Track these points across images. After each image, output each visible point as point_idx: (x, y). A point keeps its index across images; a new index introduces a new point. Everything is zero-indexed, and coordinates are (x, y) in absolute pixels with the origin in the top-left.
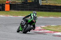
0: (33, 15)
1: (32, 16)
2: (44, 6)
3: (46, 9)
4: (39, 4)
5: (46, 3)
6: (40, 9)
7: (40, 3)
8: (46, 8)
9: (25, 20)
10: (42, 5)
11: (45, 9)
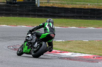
0: (49, 25)
1: (47, 26)
2: (43, 9)
3: (47, 14)
4: (35, 5)
5: (48, 4)
6: (37, 13)
7: (36, 3)
8: (48, 12)
9: (34, 34)
10: (40, 7)
11: (45, 14)
